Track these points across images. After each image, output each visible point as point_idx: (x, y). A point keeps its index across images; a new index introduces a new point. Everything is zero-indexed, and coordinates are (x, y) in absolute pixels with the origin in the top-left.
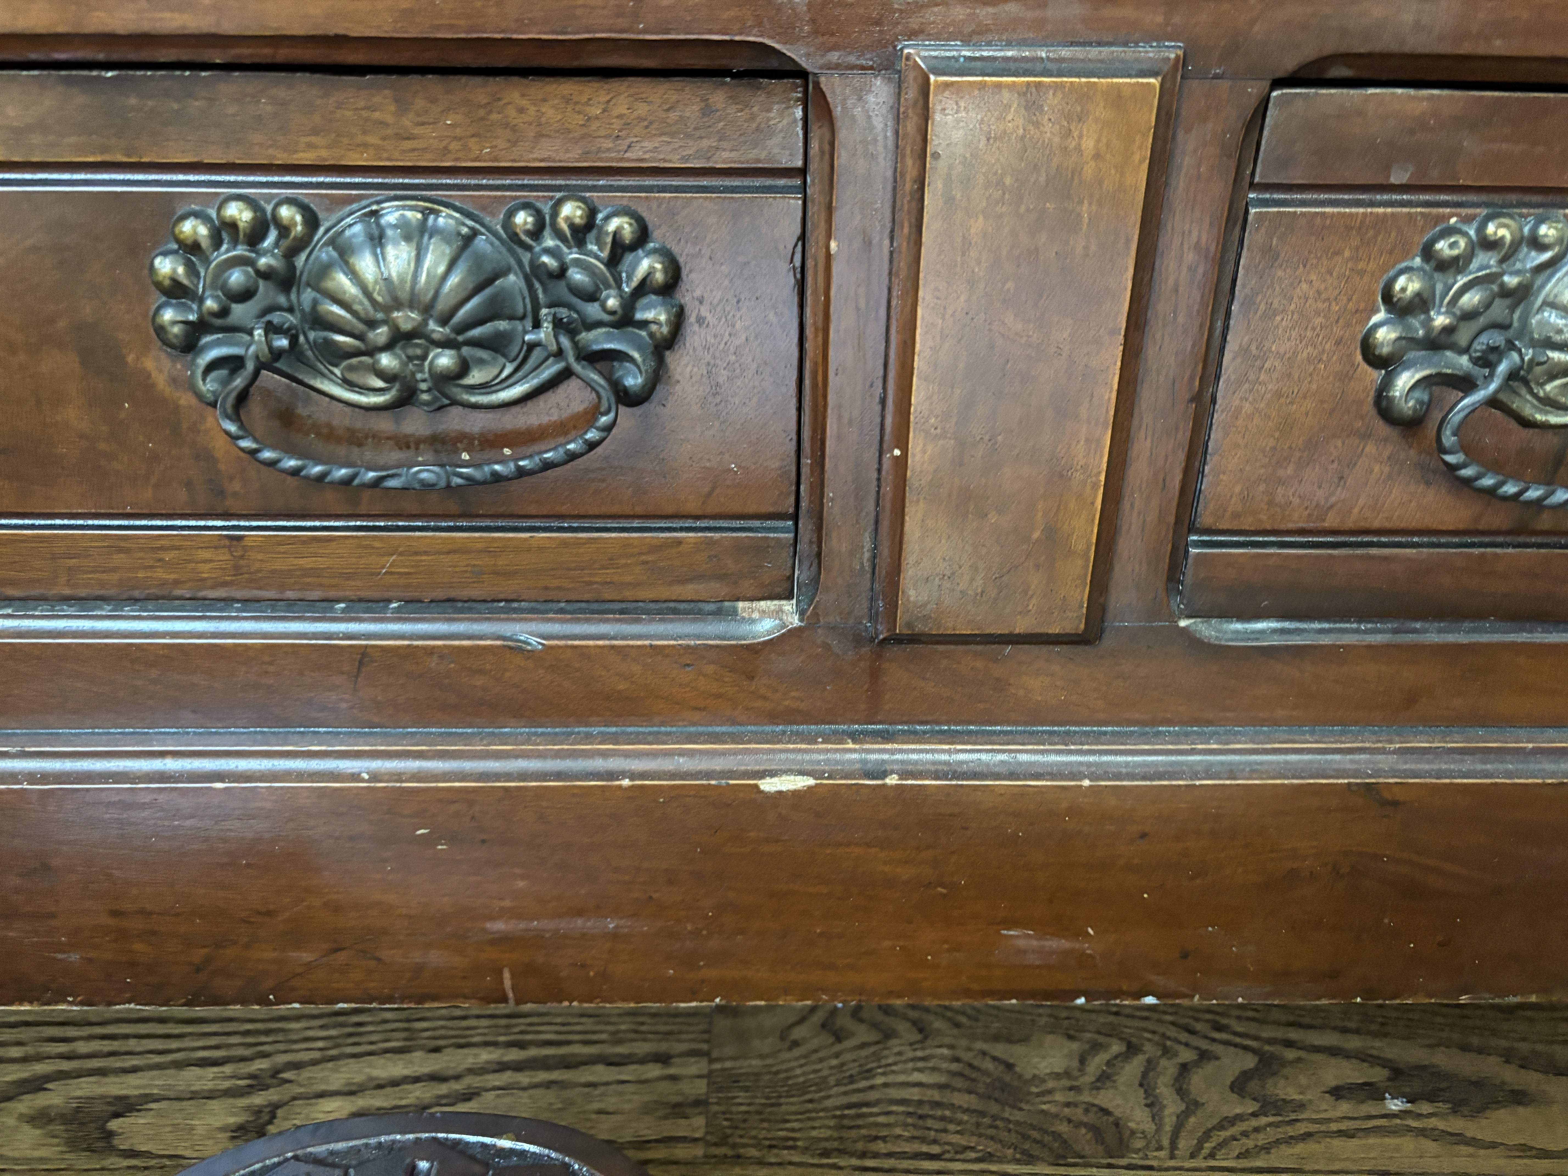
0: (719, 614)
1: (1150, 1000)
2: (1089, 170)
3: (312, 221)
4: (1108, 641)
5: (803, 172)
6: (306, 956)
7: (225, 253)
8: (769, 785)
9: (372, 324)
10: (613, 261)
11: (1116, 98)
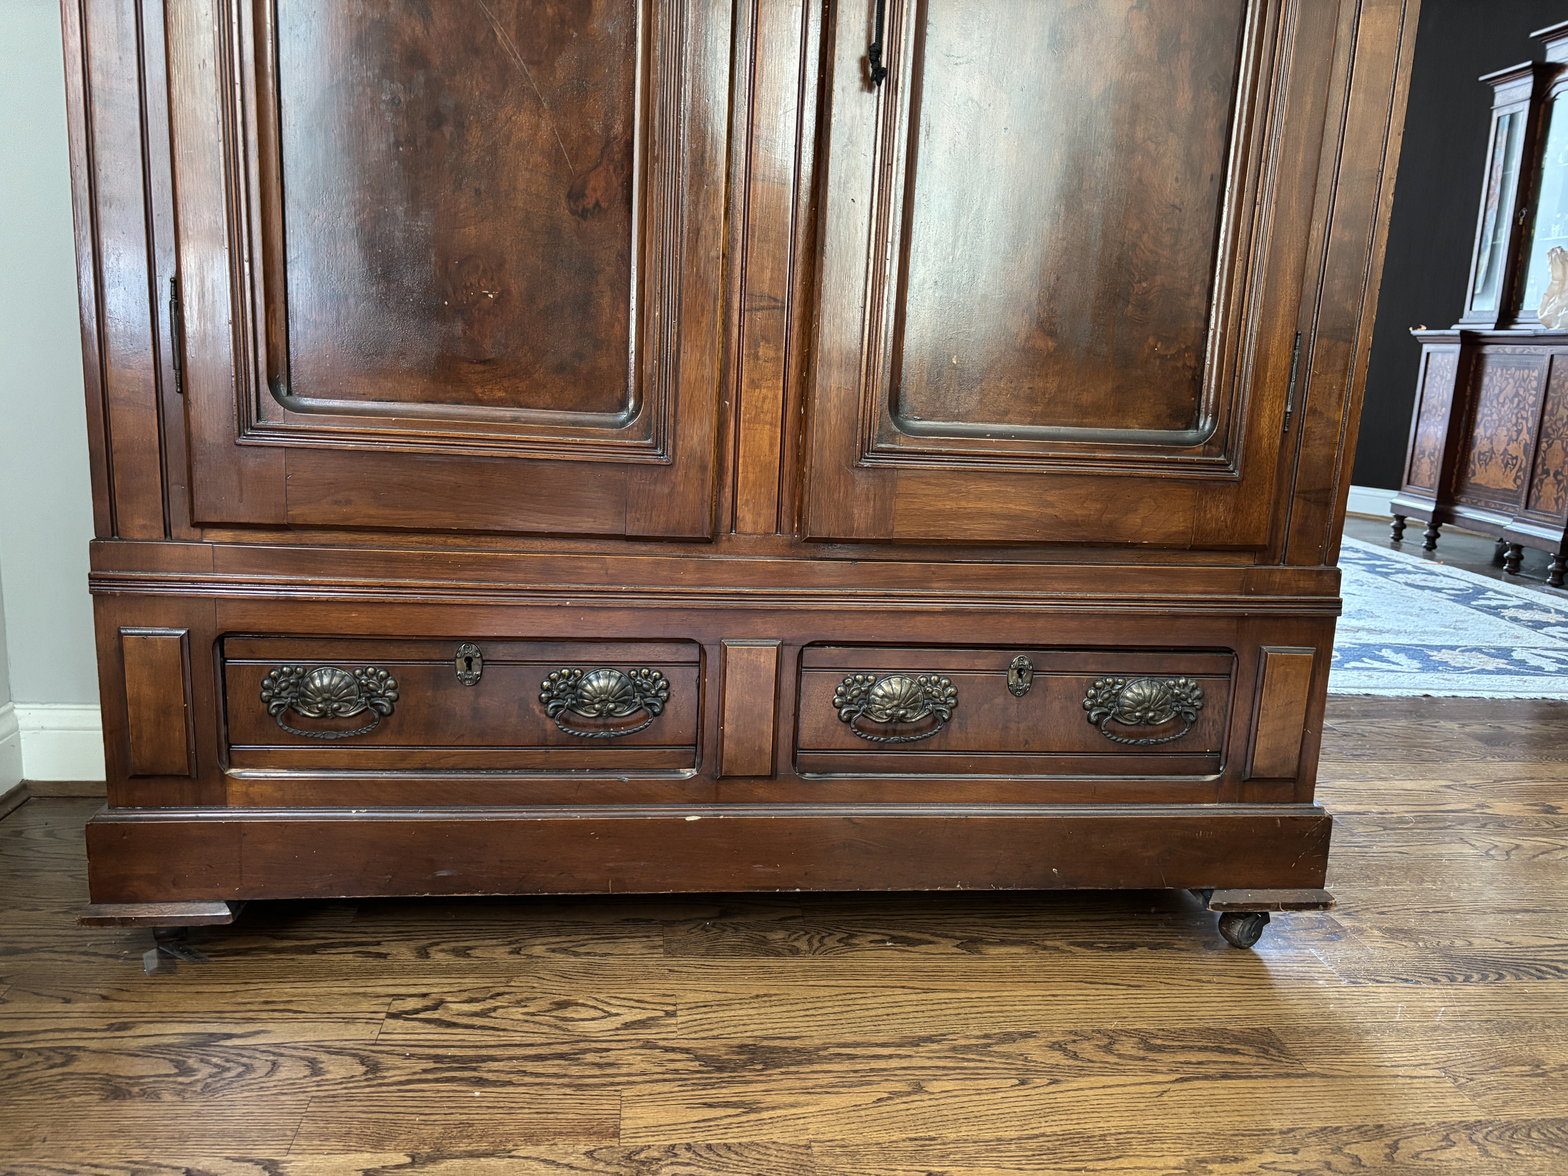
0: (675, 773)
1: (798, 890)
2: (763, 665)
3: (582, 673)
4: (778, 779)
5: (699, 662)
6: (553, 876)
7: (561, 681)
8: (688, 819)
9: (595, 698)
10: (654, 682)
11: (767, 651)
